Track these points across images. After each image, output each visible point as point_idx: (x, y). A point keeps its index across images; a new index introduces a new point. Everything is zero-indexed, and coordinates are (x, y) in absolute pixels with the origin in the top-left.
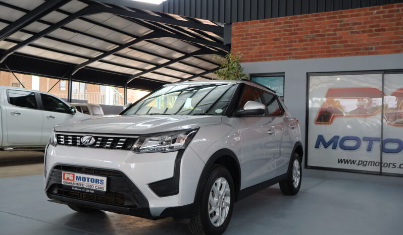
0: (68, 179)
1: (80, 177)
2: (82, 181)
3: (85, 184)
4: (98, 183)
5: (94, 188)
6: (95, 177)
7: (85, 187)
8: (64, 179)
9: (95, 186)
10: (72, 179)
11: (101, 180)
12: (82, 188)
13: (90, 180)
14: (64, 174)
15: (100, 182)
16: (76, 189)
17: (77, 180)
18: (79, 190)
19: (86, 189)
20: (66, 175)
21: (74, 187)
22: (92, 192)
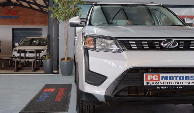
0: (152, 80)
1: (167, 77)
2: (169, 80)
3: (173, 82)
4: (189, 79)
5: (184, 84)
6: (184, 75)
7: (173, 84)
8: (147, 80)
9: (184, 82)
10: (157, 79)
11: (191, 77)
12: (169, 86)
13: (178, 78)
14: (147, 76)
15: (190, 78)
16: (162, 88)
17: (162, 79)
18: (166, 88)
19: (174, 86)
20: (149, 76)
21: (159, 86)
22: (181, 87)
